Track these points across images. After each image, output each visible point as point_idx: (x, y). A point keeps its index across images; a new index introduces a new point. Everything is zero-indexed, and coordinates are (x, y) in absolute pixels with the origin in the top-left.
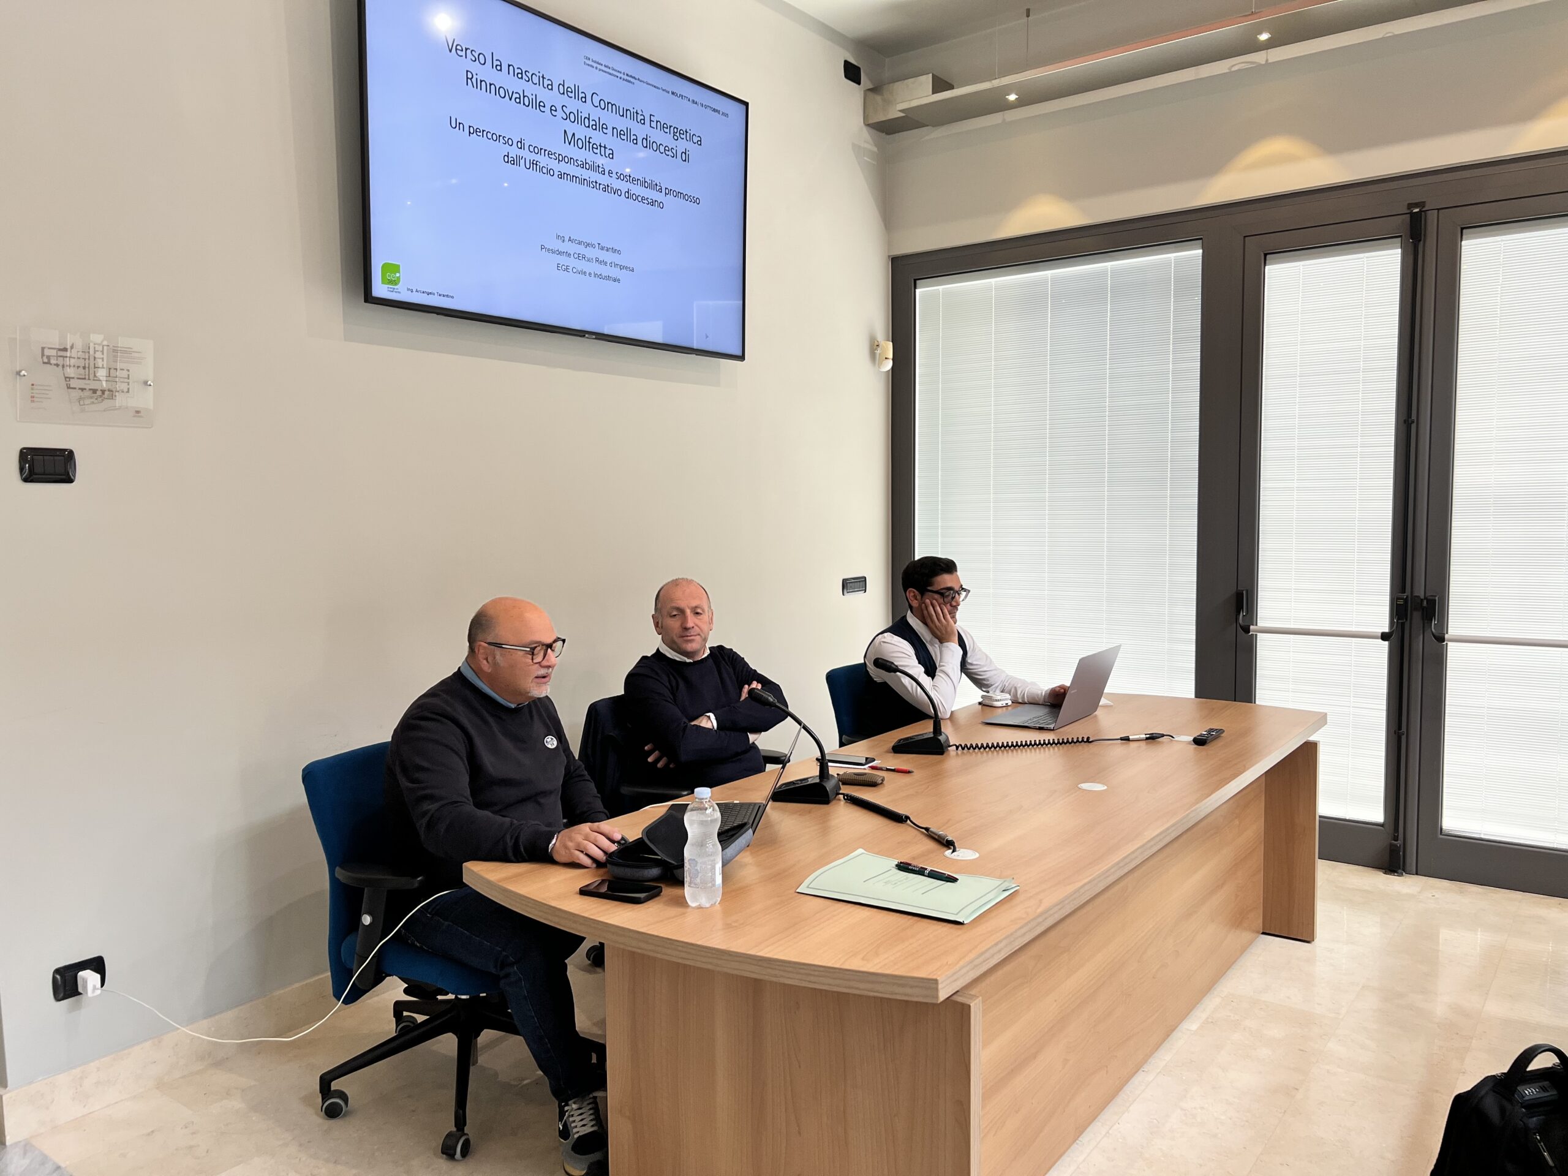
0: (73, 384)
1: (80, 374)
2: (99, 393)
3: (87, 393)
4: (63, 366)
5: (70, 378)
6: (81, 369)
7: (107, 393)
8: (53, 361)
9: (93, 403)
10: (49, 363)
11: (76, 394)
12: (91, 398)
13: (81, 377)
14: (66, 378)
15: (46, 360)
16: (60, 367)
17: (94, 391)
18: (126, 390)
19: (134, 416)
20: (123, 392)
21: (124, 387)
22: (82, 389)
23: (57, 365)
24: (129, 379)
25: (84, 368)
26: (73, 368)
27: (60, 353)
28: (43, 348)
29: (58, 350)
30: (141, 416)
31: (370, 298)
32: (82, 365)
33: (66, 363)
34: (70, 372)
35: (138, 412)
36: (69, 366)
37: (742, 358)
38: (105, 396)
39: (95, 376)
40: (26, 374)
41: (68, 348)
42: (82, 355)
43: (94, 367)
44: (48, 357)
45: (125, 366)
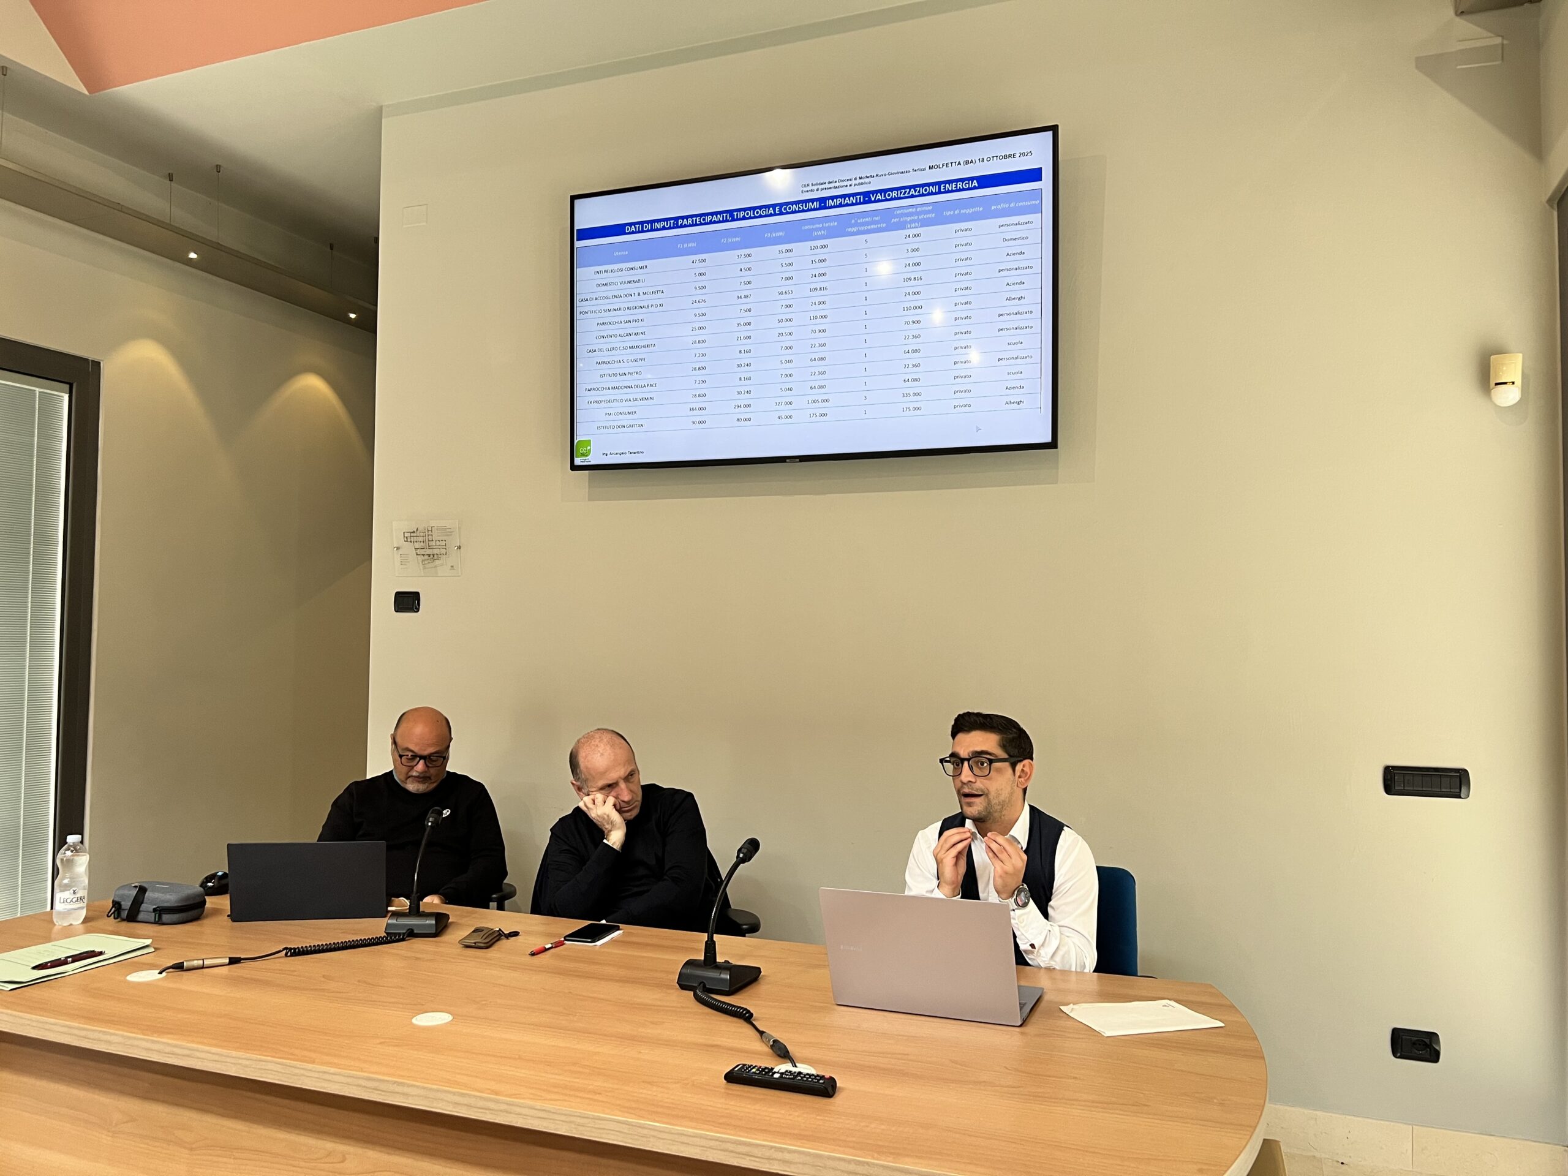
0: (419, 552)
1: (422, 546)
2: (432, 556)
3: (426, 557)
4: (414, 542)
5: (417, 549)
6: (422, 543)
7: (435, 556)
8: (409, 540)
9: (429, 563)
10: (407, 541)
11: (420, 558)
12: (428, 559)
13: (422, 548)
14: (415, 548)
15: (406, 540)
17: (429, 555)
18: (445, 553)
19: (451, 569)
20: (443, 554)
21: (444, 551)
22: (423, 555)
23: (411, 542)
24: (446, 545)
25: (424, 542)
26: (418, 543)
27: (412, 534)
28: (404, 533)
29: (411, 533)
30: (454, 569)
31: (574, 468)
32: (422, 540)
33: (415, 540)
34: (417, 545)
35: (452, 566)
36: (416, 542)
37: (1053, 445)
38: (435, 558)
39: (429, 546)
40: (398, 548)
41: (415, 530)
42: (422, 534)
43: (429, 541)
44: (407, 538)
45: (444, 538)
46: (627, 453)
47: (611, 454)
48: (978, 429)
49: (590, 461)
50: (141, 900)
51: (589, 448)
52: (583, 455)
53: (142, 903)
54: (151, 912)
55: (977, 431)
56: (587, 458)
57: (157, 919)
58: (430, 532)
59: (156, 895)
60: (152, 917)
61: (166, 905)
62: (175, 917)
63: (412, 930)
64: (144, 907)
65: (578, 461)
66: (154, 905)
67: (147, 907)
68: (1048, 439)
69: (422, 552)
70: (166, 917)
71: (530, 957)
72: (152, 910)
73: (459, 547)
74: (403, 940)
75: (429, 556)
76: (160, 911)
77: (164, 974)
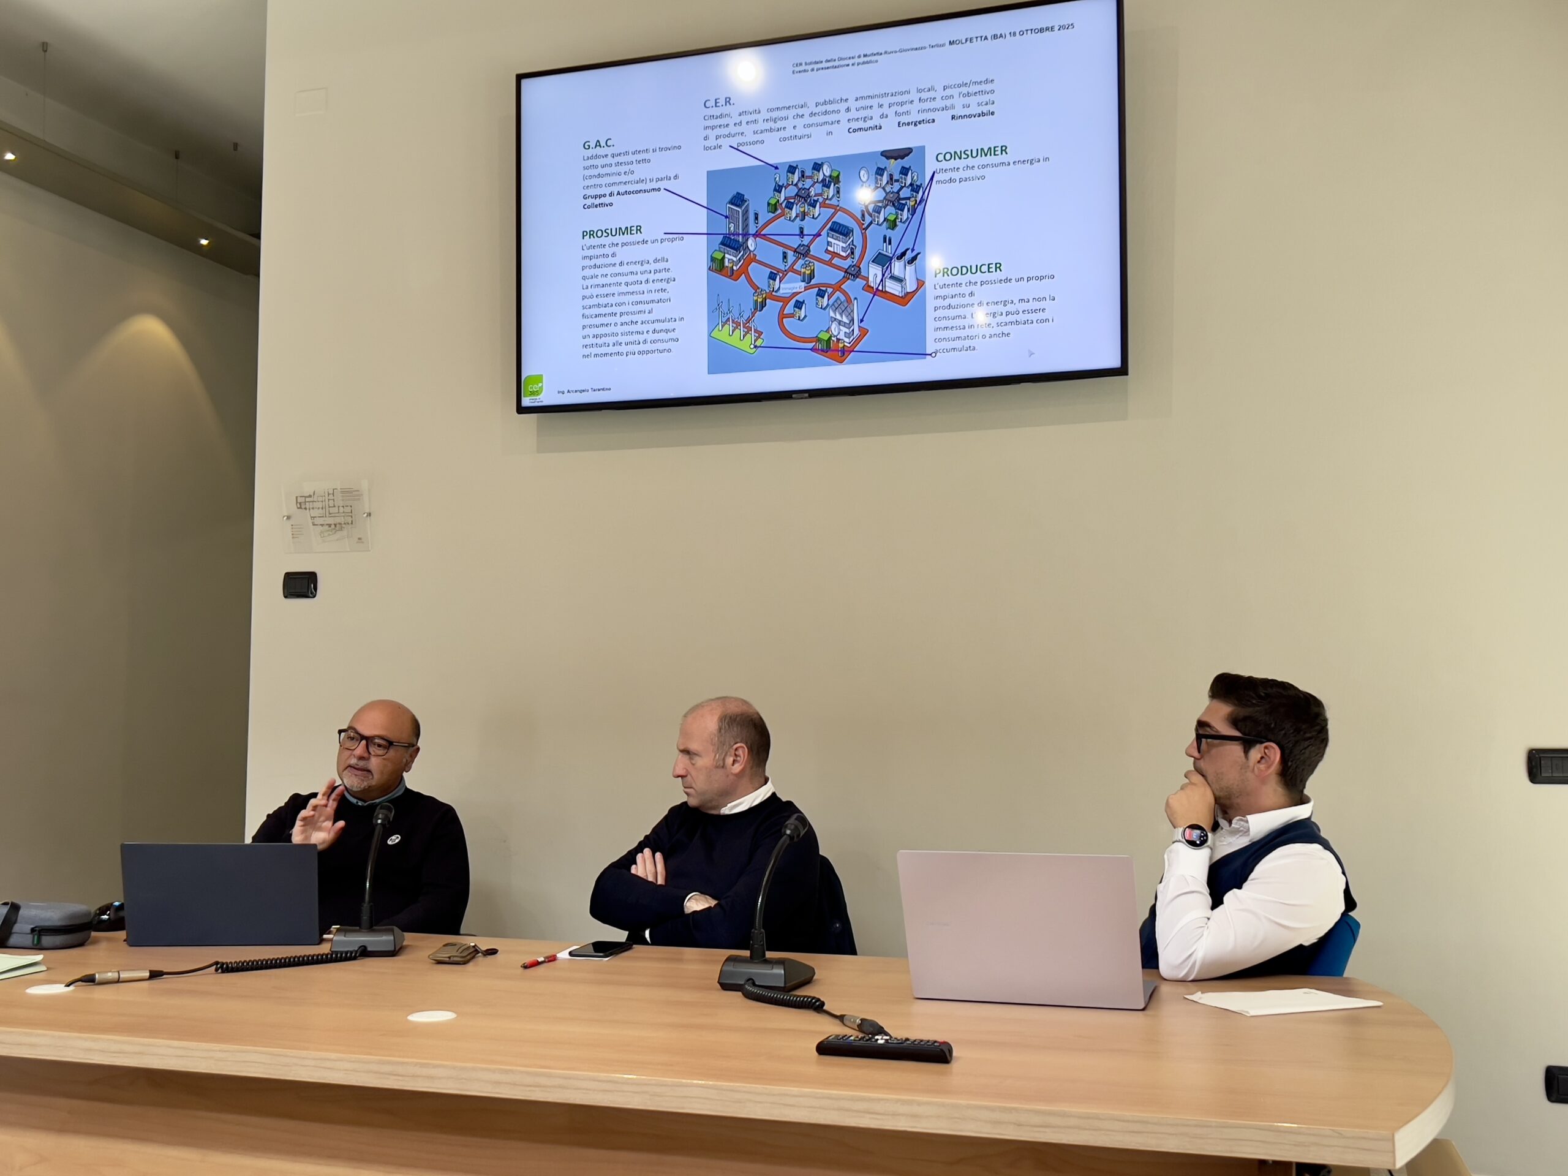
0: (316, 521)
1: (320, 514)
2: (333, 526)
3: (327, 528)
4: (309, 509)
5: (314, 517)
6: (320, 509)
7: (337, 525)
8: (303, 507)
9: (329, 535)
10: (301, 508)
11: (318, 529)
12: (328, 531)
13: (320, 516)
14: (311, 517)
15: (299, 506)
16: (308, 510)
17: (330, 525)
18: (350, 522)
19: (357, 542)
20: (348, 524)
21: (349, 520)
22: (322, 525)
23: (306, 509)
24: (351, 512)
25: (322, 508)
26: (315, 510)
27: (307, 499)
28: (297, 497)
29: (306, 497)
30: (363, 542)
31: (521, 410)
32: (321, 506)
33: (311, 507)
34: (314, 513)
35: (360, 539)
36: (313, 508)
37: (1122, 370)
38: (337, 528)
39: (330, 514)
40: (289, 518)
41: (312, 494)
42: (320, 499)
43: (329, 507)
44: (300, 503)
45: (349, 503)
46: (590, 390)
47: (569, 391)
48: (1031, 354)
49: (542, 402)
50: (14, 919)
51: (540, 385)
52: (533, 393)
53: (15, 923)
54: (28, 934)
55: (1030, 356)
56: (538, 397)
57: (35, 942)
58: (331, 496)
59: (33, 912)
60: (28, 940)
61: (47, 924)
62: (58, 939)
63: (365, 947)
64: (17, 928)
65: (526, 402)
66: (31, 924)
67: (22, 927)
68: (1115, 362)
69: (318, 521)
70: (47, 940)
71: (522, 969)
72: (29, 931)
73: (369, 515)
74: (355, 958)
75: (330, 527)
76: (40, 931)
77: (72, 988)
